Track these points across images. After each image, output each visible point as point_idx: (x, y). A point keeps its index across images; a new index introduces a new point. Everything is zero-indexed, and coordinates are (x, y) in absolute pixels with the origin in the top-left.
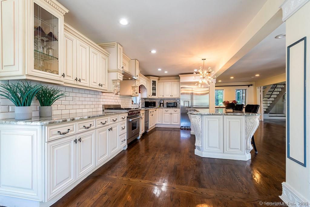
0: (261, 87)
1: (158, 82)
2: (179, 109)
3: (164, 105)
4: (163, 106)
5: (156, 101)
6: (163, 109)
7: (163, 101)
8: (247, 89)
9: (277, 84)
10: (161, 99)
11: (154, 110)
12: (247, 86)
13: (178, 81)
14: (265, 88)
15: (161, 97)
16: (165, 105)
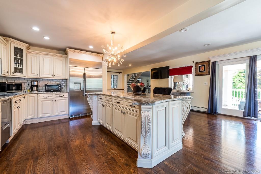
0: (126, 75)
1: (28, 52)
2: (68, 94)
3: (39, 88)
4: (37, 90)
5: (22, 81)
6: (39, 95)
7: (38, 82)
8: (118, 75)
9: (135, 74)
10: (34, 80)
11: (21, 97)
12: (118, 73)
13: (64, 57)
14: (128, 75)
15: (35, 76)
16: (42, 89)
